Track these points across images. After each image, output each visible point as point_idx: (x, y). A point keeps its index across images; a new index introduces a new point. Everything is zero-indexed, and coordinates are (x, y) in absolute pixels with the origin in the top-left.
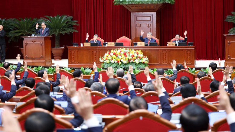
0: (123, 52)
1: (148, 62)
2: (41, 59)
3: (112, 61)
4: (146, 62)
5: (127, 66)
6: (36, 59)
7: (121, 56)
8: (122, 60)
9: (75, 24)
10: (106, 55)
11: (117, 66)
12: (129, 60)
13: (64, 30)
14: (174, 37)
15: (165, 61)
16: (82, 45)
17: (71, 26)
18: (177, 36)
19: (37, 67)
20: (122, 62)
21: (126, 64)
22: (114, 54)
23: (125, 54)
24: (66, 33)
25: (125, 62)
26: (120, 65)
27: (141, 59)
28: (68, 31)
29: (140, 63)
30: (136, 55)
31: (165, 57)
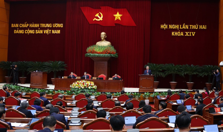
0: (82, 82)
1: (96, 88)
2: (40, 84)
3: (76, 87)
4: (95, 88)
5: (84, 90)
6: (37, 84)
7: (81, 84)
8: (81, 87)
9: (65, 66)
10: (74, 83)
11: (78, 90)
12: (85, 87)
13: (59, 69)
14: (114, 75)
15: (106, 88)
16: (63, 78)
17: (63, 67)
18: (116, 74)
19: (35, 89)
20: (81, 88)
21: (83, 89)
22: (78, 83)
23: (83, 83)
24: (59, 71)
25: (83, 88)
26: (80, 89)
27: (92, 86)
28: (61, 70)
29: (91, 89)
30: (89, 84)
31: (107, 86)
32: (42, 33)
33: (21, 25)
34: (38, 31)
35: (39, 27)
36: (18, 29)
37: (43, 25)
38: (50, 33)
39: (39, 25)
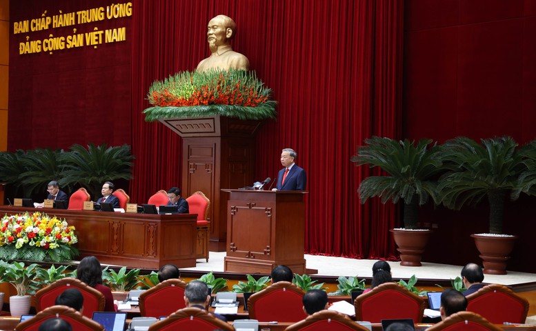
15: (115, 248)
31: (115, 237)
32: (82, 45)
33: (34, 25)
34: (71, 40)
35: (73, 24)
36: (28, 37)
37: (83, 17)
38: (100, 42)
39: (73, 19)
